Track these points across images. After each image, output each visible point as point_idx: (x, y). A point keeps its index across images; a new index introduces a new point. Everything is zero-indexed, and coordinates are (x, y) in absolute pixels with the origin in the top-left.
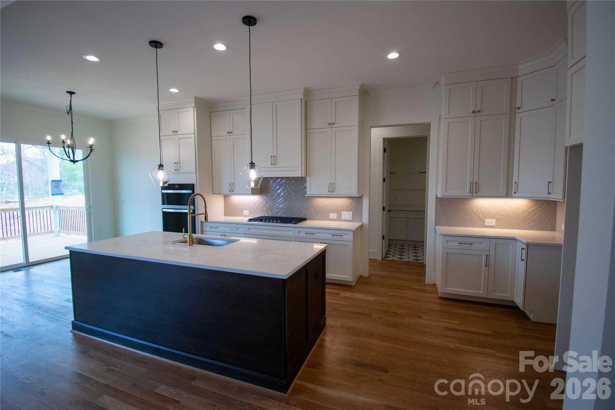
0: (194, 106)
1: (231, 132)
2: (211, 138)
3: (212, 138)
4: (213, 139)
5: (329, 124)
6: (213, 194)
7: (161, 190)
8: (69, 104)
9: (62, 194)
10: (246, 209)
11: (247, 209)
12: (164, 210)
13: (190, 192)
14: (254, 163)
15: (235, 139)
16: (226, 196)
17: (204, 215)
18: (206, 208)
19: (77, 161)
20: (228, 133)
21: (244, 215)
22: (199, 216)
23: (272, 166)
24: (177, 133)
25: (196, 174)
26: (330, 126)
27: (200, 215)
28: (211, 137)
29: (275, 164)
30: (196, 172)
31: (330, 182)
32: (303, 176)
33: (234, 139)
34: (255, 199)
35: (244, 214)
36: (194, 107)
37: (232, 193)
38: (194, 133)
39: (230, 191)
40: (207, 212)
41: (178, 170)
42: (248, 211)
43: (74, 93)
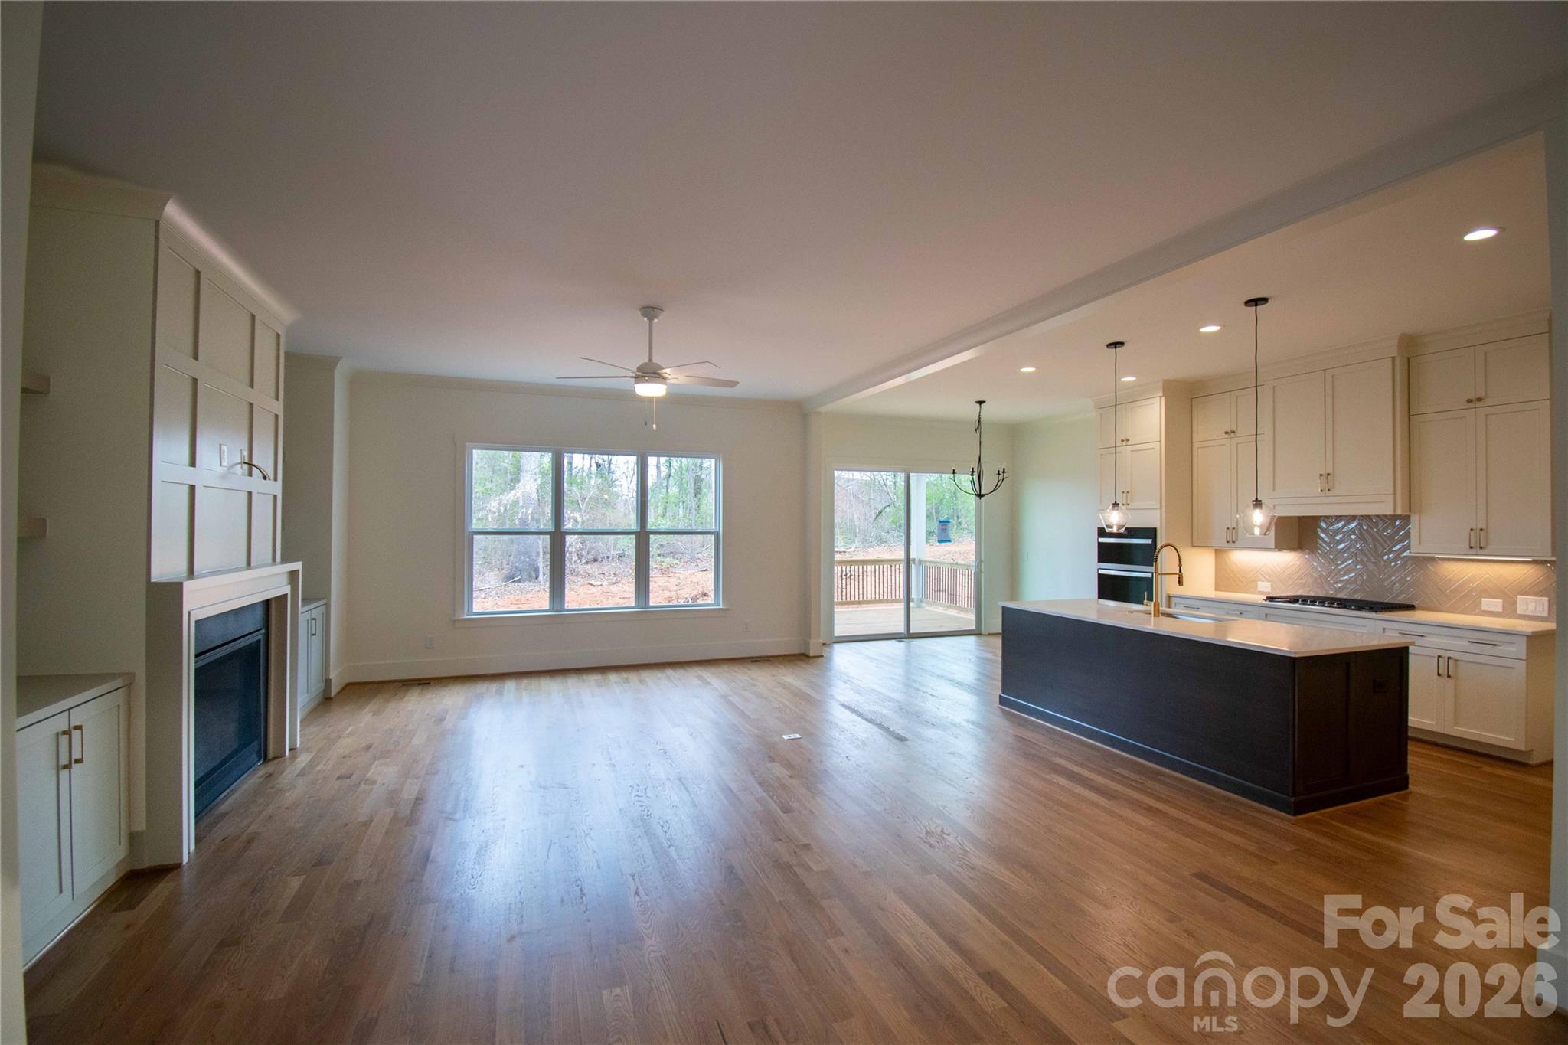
0: (1161, 395)
1: (1234, 432)
2: (1190, 445)
3: (1194, 444)
4: (1196, 445)
5: (1470, 401)
6: (1193, 546)
7: (1097, 536)
8: (977, 417)
9: (949, 541)
10: (1264, 579)
11: (1266, 579)
12: (1101, 571)
13: (1149, 541)
14: (1260, 501)
15: (1240, 443)
16: (1218, 552)
17: (1177, 576)
18: (1180, 566)
19: (984, 495)
20: (1227, 433)
21: (1259, 592)
22: (1163, 576)
23: (1323, 494)
24: (1129, 443)
25: (1161, 511)
26: (1471, 405)
27: (1167, 576)
28: (1192, 442)
29: (1329, 490)
30: (1161, 508)
31: (1474, 527)
32: (1399, 512)
33: (1239, 445)
34: (1287, 560)
35: (1259, 589)
36: (1161, 397)
37: (1233, 545)
38: (1160, 441)
39: (1228, 542)
40: (1182, 571)
41: (1128, 504)
42: (1270, 583)
43: (984, 402)
